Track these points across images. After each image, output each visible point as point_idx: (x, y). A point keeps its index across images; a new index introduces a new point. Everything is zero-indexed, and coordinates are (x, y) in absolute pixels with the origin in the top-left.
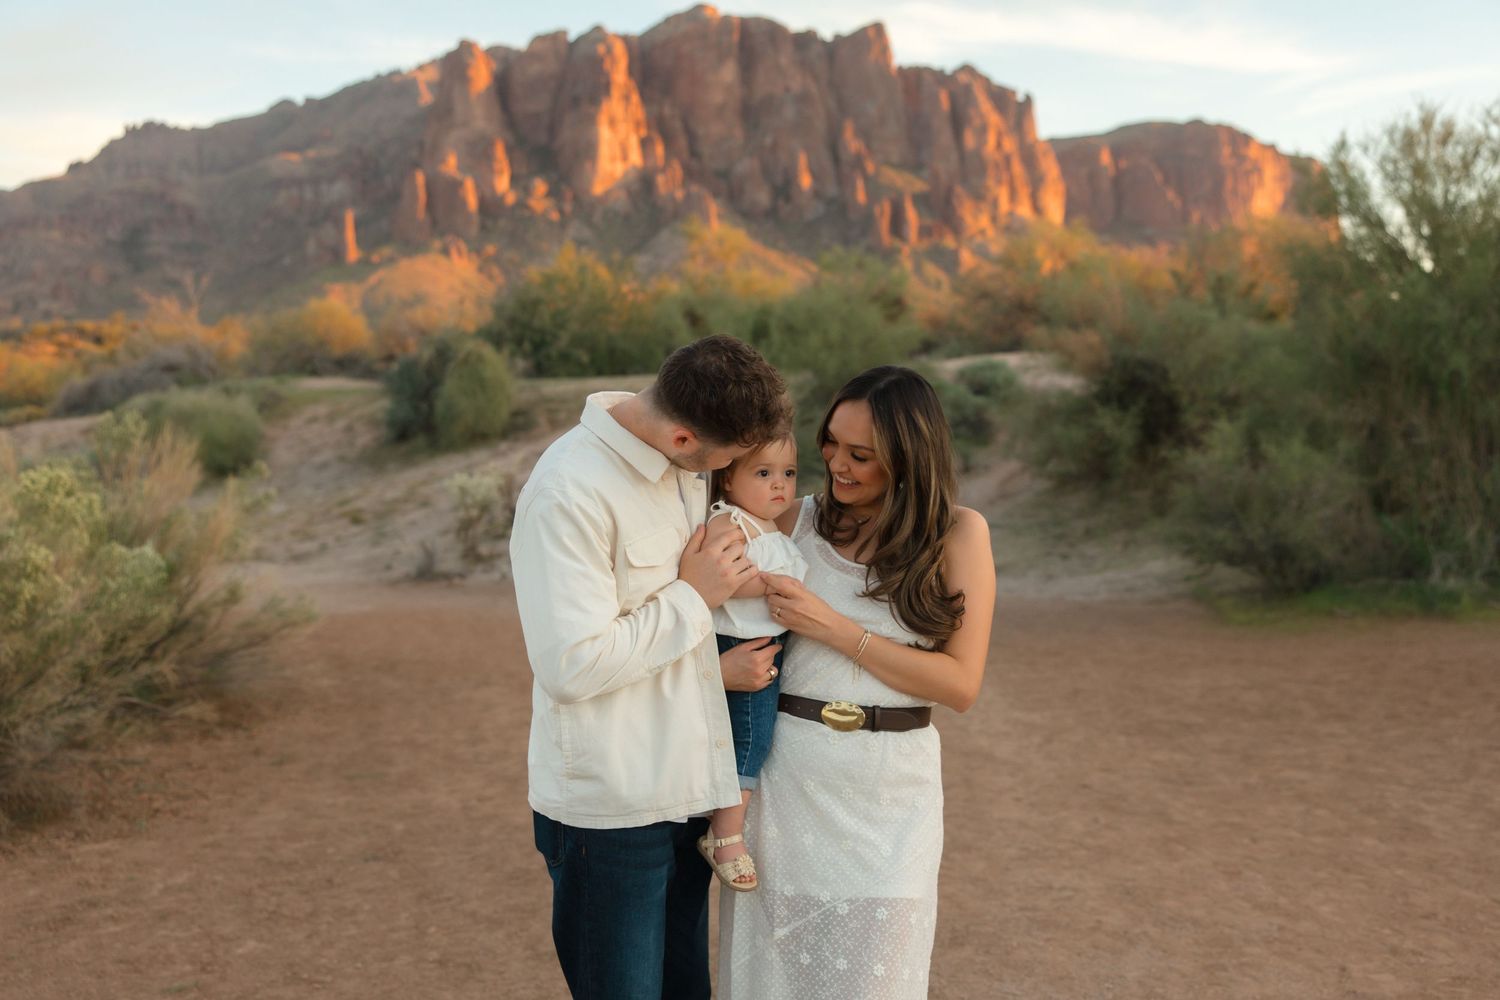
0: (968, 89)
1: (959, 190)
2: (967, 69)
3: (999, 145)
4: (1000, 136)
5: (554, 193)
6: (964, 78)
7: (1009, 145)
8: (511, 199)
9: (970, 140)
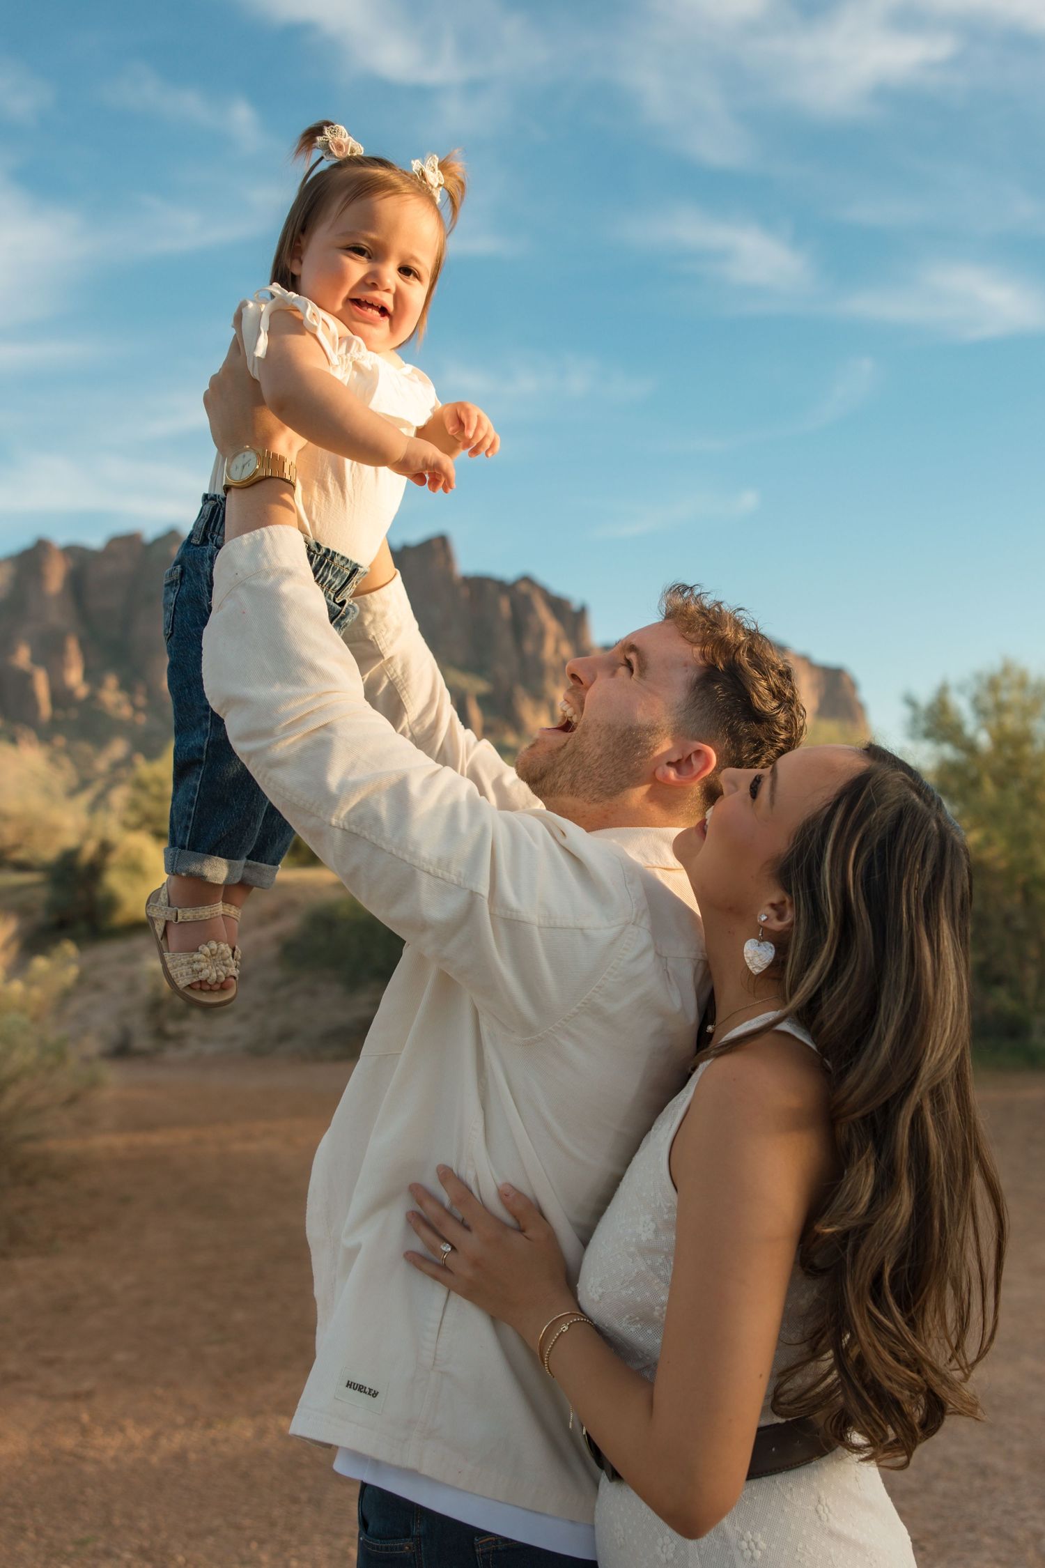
0: (527, 599)
1: (520, 692)
2: (527, 580)
3: (557, 651)
4: (557, 642)
5: (126, 686)
6: (523, 588)
7: (566, 650)
8: (82, 691)
9: (529, 646)
